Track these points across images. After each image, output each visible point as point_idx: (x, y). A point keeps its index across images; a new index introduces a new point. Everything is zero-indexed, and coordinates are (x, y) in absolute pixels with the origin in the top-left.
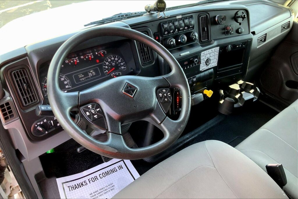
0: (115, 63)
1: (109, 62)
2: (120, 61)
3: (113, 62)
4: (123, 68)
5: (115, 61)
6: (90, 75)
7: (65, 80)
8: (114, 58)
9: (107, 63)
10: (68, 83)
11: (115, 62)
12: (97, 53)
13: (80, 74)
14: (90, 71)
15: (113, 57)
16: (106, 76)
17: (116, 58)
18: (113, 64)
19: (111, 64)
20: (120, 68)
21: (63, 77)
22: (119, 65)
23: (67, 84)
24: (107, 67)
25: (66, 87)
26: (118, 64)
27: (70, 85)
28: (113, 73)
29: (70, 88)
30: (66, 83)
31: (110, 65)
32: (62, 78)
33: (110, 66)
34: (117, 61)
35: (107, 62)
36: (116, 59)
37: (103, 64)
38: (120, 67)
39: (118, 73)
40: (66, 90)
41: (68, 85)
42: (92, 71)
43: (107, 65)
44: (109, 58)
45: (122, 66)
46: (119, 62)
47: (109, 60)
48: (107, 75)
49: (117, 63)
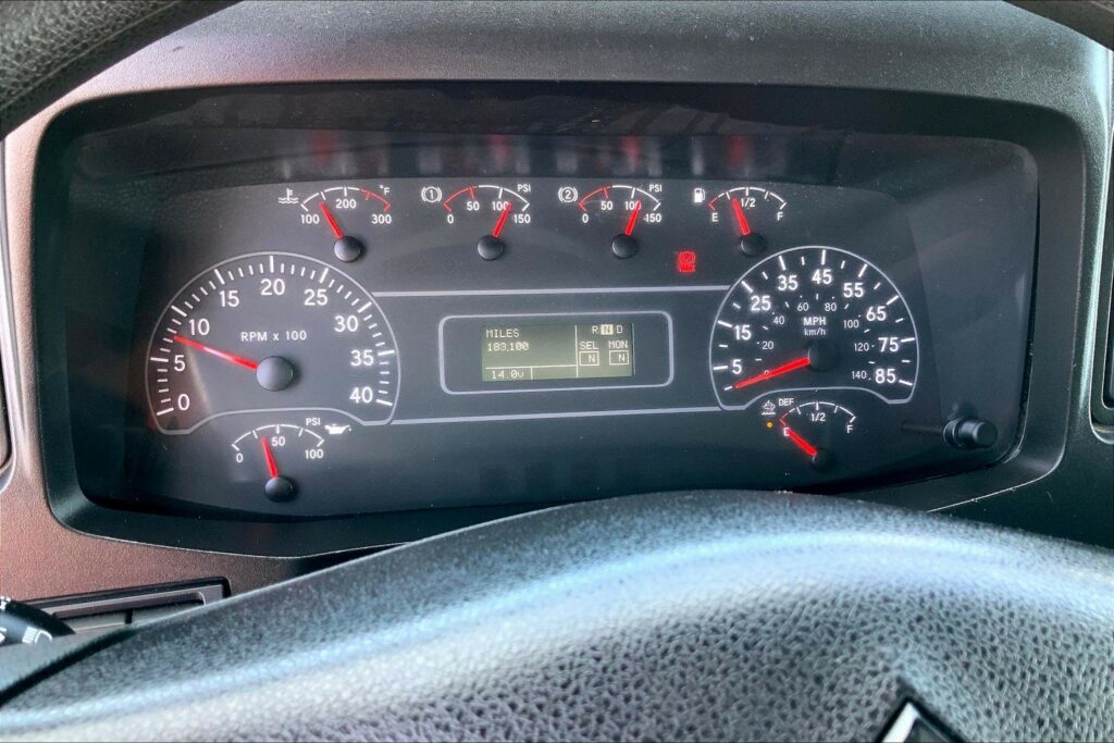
0: (835, 321)
1: (778, 299)
2: (878, 314)
3: (816, 310)
4: (883, 375)
5: (841, 301)
6: (585, 357)
7: (363, 339)
8: (841, 277)
9: (761, 303)
10: (376, 368)
11: (829, 307)
12: (699, 197)
13: (503, 325)
14: (599, 321)
15: (833, 260)
16: (714, 403)
17: (854, 279)
18: (807, 321)
19: (794, 318)
20: (859, 375)
21: (353, 311)
22: (862, 347)
23: (368, 377)
24: (743, 332)
25: (356, 396)
26: (857, 335)
27: (391, 389)
28: (784, 402)
29: (384, 412)
30: (362, 358)
31: (779, 320)
32: (347, 309)
33: (776, 333)
34: (858, 307)
35: (761, 287)
36: (853, 290)
37: (722, 294)
38: (862, 362)
39: (823, 408)
40: (340, 421)
41: (376, 387)
42: (607, 330)
43: (756, 321)
44: (793, 266)
45: (887, 360)
46: (864, 323)
47: (789, 283)
48: (729, 398)
49: (852, 324)
